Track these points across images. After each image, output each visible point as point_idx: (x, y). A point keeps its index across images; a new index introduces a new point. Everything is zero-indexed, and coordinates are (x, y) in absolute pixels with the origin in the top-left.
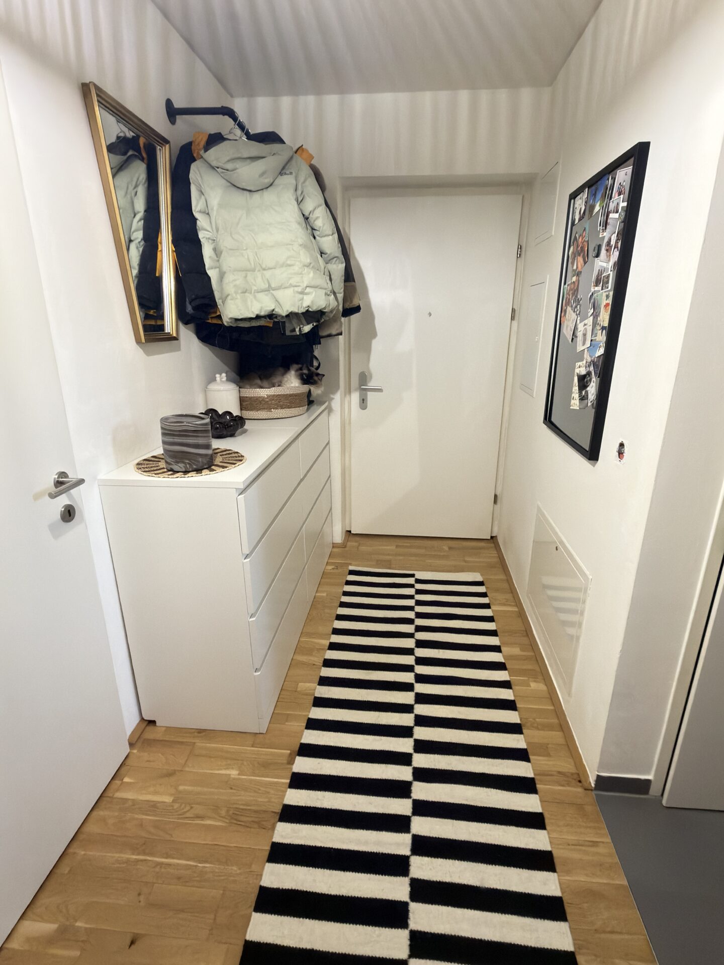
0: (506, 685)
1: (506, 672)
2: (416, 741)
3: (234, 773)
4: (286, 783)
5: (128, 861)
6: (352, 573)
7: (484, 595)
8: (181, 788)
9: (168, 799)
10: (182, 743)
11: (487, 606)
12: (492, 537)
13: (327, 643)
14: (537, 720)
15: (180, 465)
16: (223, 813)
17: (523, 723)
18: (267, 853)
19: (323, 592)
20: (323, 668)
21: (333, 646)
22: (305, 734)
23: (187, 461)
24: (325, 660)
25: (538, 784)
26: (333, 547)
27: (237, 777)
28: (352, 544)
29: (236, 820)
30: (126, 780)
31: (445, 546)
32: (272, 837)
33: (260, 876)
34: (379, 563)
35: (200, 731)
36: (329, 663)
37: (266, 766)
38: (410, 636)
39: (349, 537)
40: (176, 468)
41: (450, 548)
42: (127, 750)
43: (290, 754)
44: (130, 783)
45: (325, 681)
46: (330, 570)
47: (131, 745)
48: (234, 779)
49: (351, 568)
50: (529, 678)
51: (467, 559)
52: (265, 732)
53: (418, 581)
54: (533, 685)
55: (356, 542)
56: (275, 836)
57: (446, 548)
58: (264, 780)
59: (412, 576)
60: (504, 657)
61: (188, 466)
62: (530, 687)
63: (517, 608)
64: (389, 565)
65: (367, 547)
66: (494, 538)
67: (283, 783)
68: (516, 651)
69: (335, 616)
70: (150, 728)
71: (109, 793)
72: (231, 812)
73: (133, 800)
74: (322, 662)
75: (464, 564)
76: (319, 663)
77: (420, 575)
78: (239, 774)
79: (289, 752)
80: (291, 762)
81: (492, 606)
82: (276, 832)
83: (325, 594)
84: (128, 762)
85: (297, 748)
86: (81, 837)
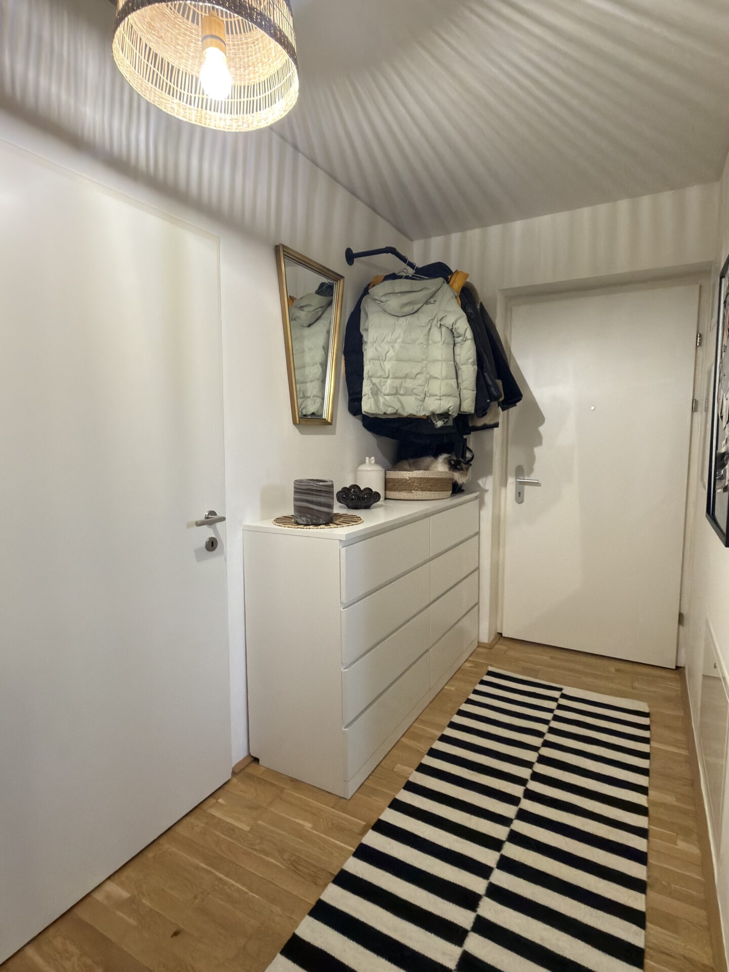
0: (642, 832)
1: (646, 818)
2: (502, 857)
3: (308, 825)
4: (352, 851)
5: (197, 867)
6: (490, 673)
7: (646, 728)
8: (260, 822)
9: (247, 828)
10: (272, 784)
11: (646, 741)
12: (677, 668)
13: (439, 734)
14: (673, 886)
15: (303, 518)
16: (286, 856)
17: (649, 881)
18: (310, 908)
19: (452, 686)
20: (426, 756)
21: (444, 739)
22: (386, 811)
23: (309, 516)
24: (431, 749)
25: (647, 959)
26: (478, 646)
27: (310, 829)
28: (501, 647)
29: (295, 867)
30: (220, 801)
31: (612, 667)
32: (320, 894)
33: (297, 924)
34: (524, 671)
35: (293, 780)
36: (434, 753)
37: (339, 829)
38: (535, 749)
39: (499, 640)
40: (299, 521)
41: (618, 670)
42: (229, 777)
43: (365, 826)
44: (222, 805)
45: (423, 769)
46: (468, 667)
47: (234, 773)
48: (306, 830)
49: (491, 669)
50: (678, 834)
51: (636, 685)
52: (349, 798)
53: (564, 696)
54: (682, 845)
55: (507, 646)
56: (323, 894)
57: (612, 669)
58: (332, 841)
59: (560, 689)
60: (648, 801)
61: (309, 520)
62: (676, 845)
63: (687, 751)
64: (535, 673)
65: (516, 652)
66: (680, 670)
67: (350, 850)
68: (670, 799)
69: (456, 711)
70: (254, 765)
71: (204, 806)
72: (293, 858)
73: (219, 818)
74: (427, 751)
75: (631, 690)
76: (425, 751)
77: (568, 691)
78: (312, 828)
79: (365, 823)
80: (363, 833)
81: (651, 742)
82: (326, 891)
83: (453, 689)
84: (226, 787)
85: (373, 823)
86: (171, 833)
